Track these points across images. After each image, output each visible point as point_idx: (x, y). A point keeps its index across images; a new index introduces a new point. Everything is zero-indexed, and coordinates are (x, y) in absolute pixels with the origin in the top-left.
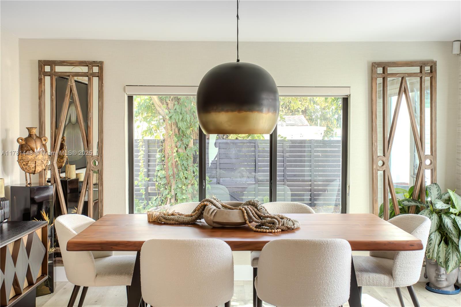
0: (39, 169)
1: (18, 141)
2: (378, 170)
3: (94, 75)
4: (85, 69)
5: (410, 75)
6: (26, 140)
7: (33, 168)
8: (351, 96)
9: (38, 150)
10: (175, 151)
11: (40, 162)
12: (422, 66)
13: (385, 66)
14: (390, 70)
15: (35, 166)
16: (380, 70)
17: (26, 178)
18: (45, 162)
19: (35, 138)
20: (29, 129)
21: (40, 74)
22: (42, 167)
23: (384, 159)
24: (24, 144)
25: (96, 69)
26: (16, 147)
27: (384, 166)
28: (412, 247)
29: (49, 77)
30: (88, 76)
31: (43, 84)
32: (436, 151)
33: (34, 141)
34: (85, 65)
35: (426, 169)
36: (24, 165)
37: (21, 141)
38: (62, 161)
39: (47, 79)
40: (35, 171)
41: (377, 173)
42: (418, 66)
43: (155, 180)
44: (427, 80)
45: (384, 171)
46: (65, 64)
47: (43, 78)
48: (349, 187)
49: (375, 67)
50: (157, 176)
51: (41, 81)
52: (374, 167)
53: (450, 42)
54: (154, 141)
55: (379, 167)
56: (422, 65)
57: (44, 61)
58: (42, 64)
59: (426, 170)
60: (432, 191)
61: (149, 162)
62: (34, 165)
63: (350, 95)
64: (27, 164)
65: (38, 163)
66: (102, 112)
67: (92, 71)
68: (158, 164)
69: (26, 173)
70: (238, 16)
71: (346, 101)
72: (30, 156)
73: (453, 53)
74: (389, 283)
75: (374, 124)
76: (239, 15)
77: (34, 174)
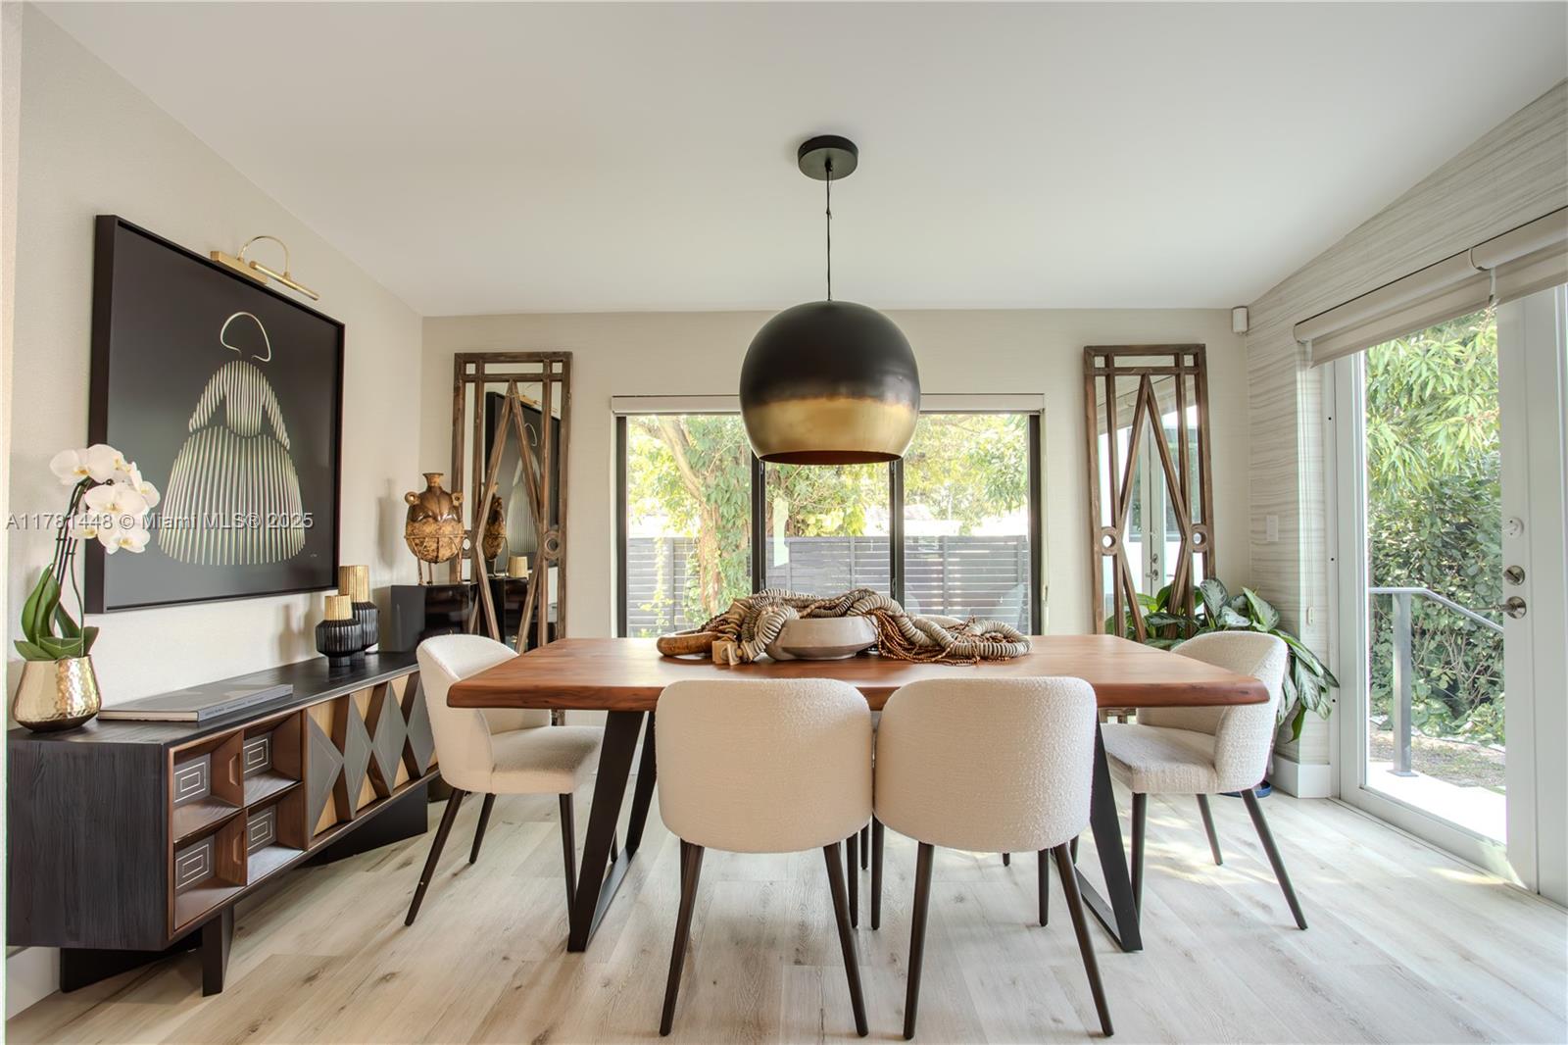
0: (445, 553)
1: (406, 499)
2: (1104, 555)
3: (554, 378)
4: (537, 368)
5: (1158, 371)
6: (422, 497)
7: (433, 550)
8: (1046, 411)
9: (445, 517)
10: (716, 555)
11: (447, 539)
12: (1178, 354)
13: (1109, 353)
14: (1120, 362)
15: (438, 548)
16: (1100, 362)
17: (420, 569)
18: (457, 541)
19: (438, 493)
20: (428, 477)
21: (456, 379)
22: (451, 548)
23: (1115, 532)
24: (417, 505)
25: (557, 368)
26: (404, 509)
27: (1115, 546)
28: (1247, 696)
29: (473, 384)
30: (542, 381)
31: (461, 396)
32: (1211, 517)
33: (435, 499)
34: (538, 359)
35: (1194, 551)
36: (416, 545)
37: (412, 498)
38: (496, 544)
39: (470, 388)
40: (437, 557)
41: (1101, 561)
42: (1169, 354)
43: (684, 604)
44: (1190, 381)
45: (1115, 557)
46: (502, 358)
47: (461, 385)
48: (1047, 588)
49: (1090, 354)
50: (687, 597)
51: (458, 393)
52: (1096, 549)
53: (1225, 310)
54: (682, 541)
55: (1105, 548)
56: (1178, 351)
57: (465, 354)
58: (462, 360)
59: (1195, 555)
60: (1209, 593)
61: (675, 575)
62: (435, 545)
63: (1043, 410)
64: (422, 543)
65: (444, 541)
66: (567, 446)
67: (551, 371)
68: (688, 579)
69: (419, 559)
70: (828, 213)
71: (1035, 421)
72: (429, 528)
73: (1235, 330)
74: (1209, 783)
75: (1093, 464)
76: (830, 209)
77: (436, 562)
